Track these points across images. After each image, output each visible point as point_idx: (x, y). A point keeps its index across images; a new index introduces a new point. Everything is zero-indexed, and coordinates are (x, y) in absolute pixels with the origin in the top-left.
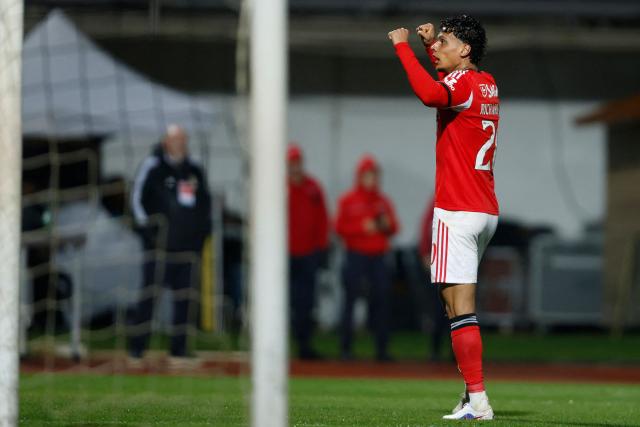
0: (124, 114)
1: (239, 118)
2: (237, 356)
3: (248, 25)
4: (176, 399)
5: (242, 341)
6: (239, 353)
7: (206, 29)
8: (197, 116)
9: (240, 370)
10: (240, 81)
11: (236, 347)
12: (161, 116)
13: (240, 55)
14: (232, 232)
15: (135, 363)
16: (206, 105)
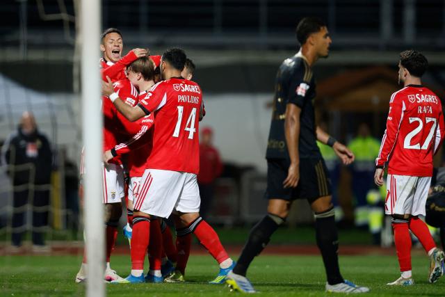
0: (9, 106)
1: (75, 108)
2: (75, 244)
3: (80, 53)
4: (40, 269)
5: (79, 235)
6: (77, 242)
7: (55, 56)
8: (51, 106)
9: (78, 252)
10: (76, 86)
11: (75, 238)
12: (30, 107)
13: (75, 71)
14: (70, 172)
15: (14, 249)
16: (57, 100)
